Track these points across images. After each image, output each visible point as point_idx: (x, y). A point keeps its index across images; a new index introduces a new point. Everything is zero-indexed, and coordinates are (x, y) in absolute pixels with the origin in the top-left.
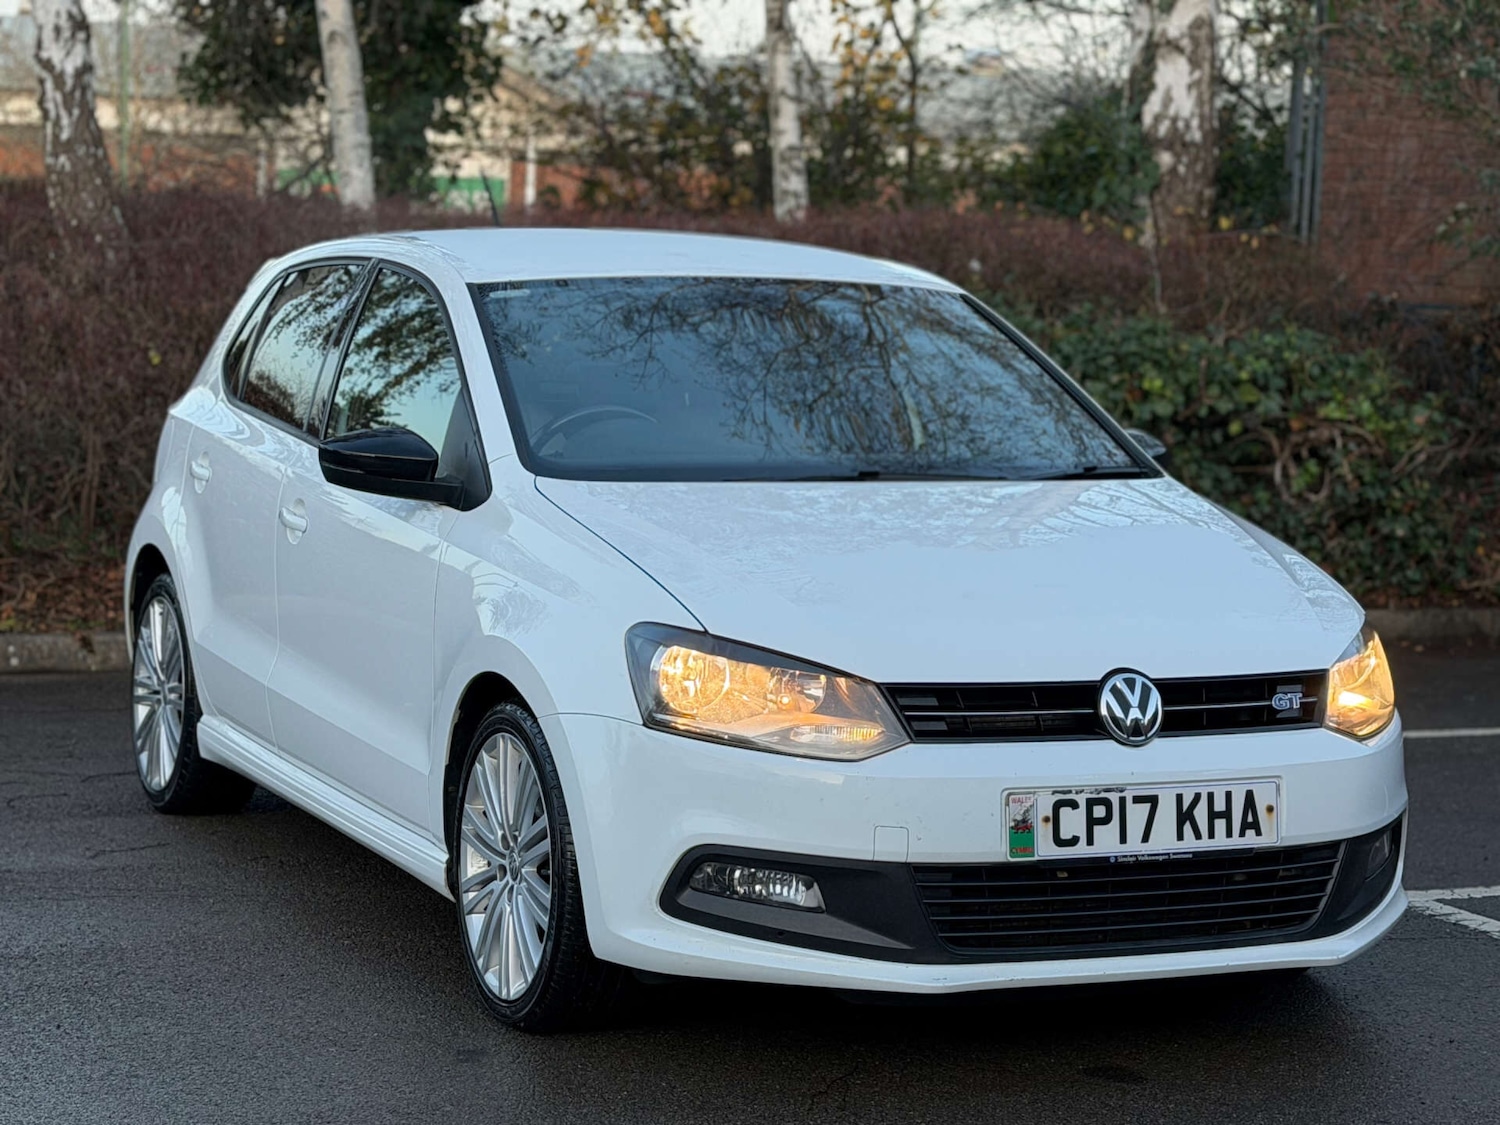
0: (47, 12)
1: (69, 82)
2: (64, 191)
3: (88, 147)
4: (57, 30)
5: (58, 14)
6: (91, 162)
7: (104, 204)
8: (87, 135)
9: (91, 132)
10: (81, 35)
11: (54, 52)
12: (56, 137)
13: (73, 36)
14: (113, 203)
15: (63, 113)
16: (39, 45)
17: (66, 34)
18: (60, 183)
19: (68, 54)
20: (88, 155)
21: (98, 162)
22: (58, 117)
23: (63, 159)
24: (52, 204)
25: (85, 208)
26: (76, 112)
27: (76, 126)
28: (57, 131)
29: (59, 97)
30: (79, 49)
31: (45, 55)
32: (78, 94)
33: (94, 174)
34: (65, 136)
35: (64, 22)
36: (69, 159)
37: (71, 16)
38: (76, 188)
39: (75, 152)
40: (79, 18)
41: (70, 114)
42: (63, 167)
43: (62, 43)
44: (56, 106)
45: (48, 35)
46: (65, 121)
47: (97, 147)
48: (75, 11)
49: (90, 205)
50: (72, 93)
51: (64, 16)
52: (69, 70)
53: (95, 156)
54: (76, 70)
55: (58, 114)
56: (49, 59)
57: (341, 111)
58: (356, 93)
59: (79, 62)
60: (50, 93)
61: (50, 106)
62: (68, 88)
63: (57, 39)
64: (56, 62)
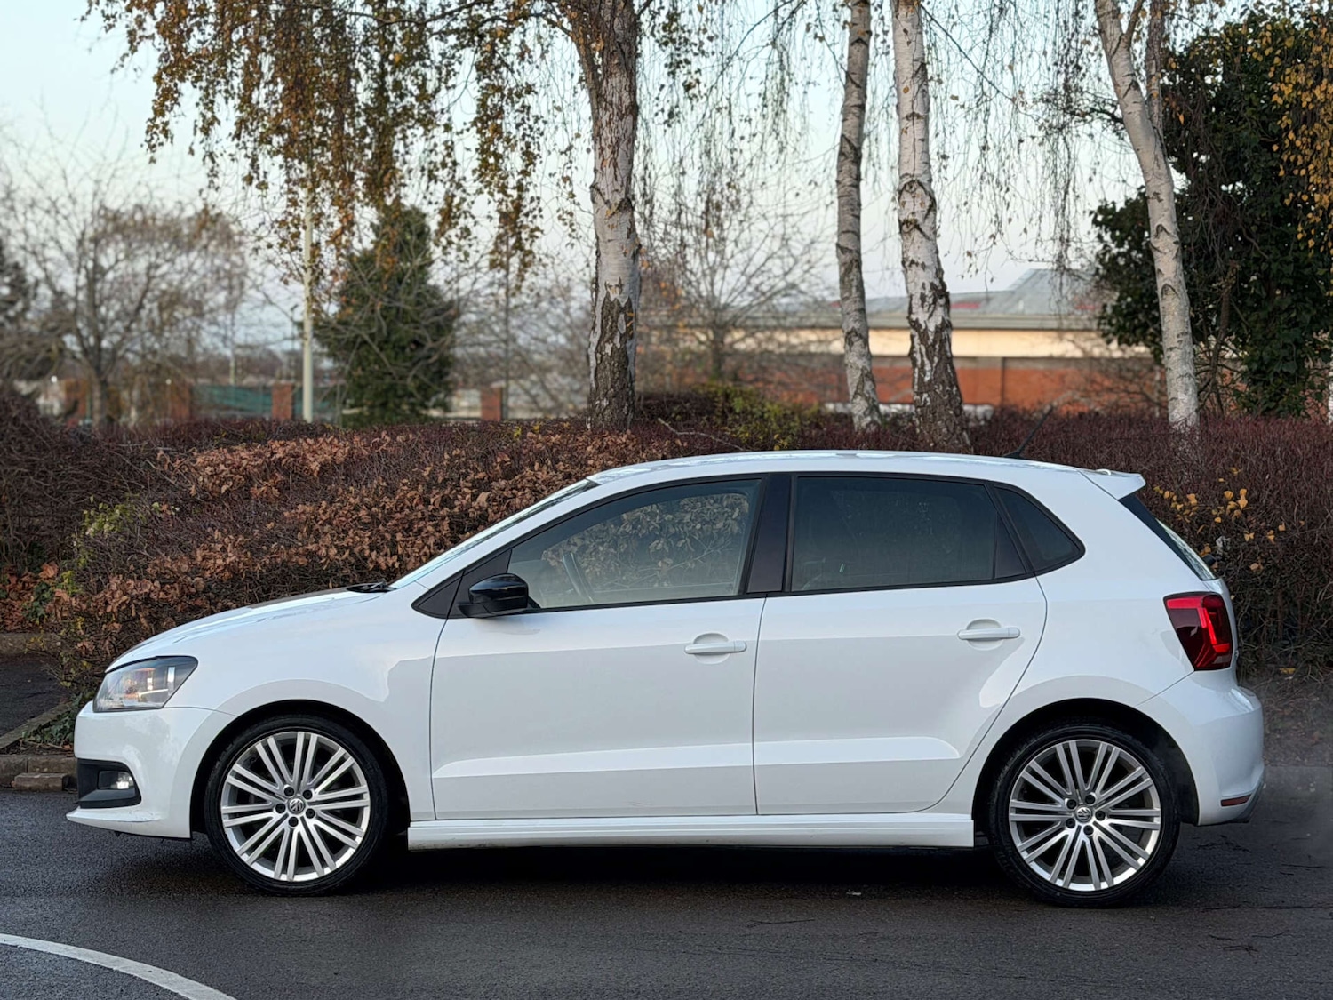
0: (916, 284)
1: (931, 337)
2: (925, 422)
3: (944, 387)
4: (923, 298)
5: (924, 286)
6: (946, 397)
7: (954, 429)
8: (944, 377)
9: (948, 375)
10: (942, 301)
11: (921, 315)
12: (921, 379)
13: (935, 302)
14: (963, 429)
15: (926, 361)
16: (910, 312)
17: (931, 301)
18: (923, 415)
19: (931, 316)
20: (944, 392)
21: (952, 398)
22: (923, 364)
23: (925, 395)
24: (918, 431)
25: (940, 434)
26: (936, 360)
27: (936, 371)
28: (922, 375)
29: (924, 350)
30: (940, 311)
31: (914, 317)
32: (938, 346)
33: (948, 407)
34: (927, 379)
35: (928, 292)
36: (929, 396)
37: (933, 286)
38: (934, 417)
39: (934, 390)
40: (940, 288)
41: (931, 362)
42: (926, 402)
43: (926, 308)
44: (922, 356)
45: (916, 301)
46: (928, 367)
47: (951, 386)
48: (937, 282)
49: (944, 430)
50: (933, 345)
51: (928, 287)
52: (932, 328)
53: (950, 393)
54: (936, 327)
55: (923, 362)
56: (917, 321)
57: (1171, 349)
58: (1184, 334)
59: (939, 322)
60: (917, 347)
61: (917, 356)
62: (930, 342)
63: (922, 306)
64: (921, 322)
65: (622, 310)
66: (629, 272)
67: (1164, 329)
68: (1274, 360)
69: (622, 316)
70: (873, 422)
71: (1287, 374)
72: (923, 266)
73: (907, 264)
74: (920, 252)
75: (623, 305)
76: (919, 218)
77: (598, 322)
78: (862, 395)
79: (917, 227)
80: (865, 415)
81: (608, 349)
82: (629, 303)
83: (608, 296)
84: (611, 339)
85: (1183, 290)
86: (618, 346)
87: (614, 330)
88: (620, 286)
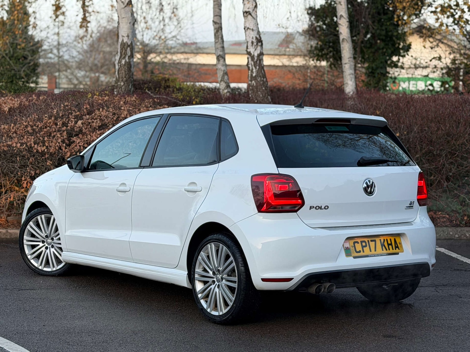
0: (250, 37)
1: (256, 58)
2: (253, 92)
3: (261, 78)
4: (252, 43)
5: (253, 38)
6: (262, 82)
7: (265, 95)
8: (261, 74)
9: (262, 73)
10: (260, 44)
11: (251, 50)
12: (252, 75)
13: (257, 44)
14: (268, 95)
15: (254, 68)
16: (247, 48)
17: (255, 44)
18: (252, 89)
19: (255, 50)
20: (261, 80)
21: (264, 82)
22: (252, 69)
23: (253, 82)
24: (250, 96)
25: (259, 97)
26: (258, 67)
27: (257, 72)
28: (252, 73)
29: (253, 63)
30: (259, 48)
31: (249, 50)
32: (258, 62)
33: (263, 86)
34: (254, 75)
35: (254, 40)
36: (255, 82)
37: (256, 38)
38: (257, 90)
39: (257, 79)
40: (259, 39)
41: (256, 68)
42: (253, 84)
43: (254, 47)
44: (252, 66)
45: (250, 44)
46: (254, 70)
47: (264, 78)
48: (258, 36)
49: (261, 96)
50: (257, 61)
51: (254, 38)
52: (256, 55)
53: (263, 81)
54: (258, 54)
55: (252, 68)
56: (250, 52)
57: (346, 64)
58: (350, 58)
59: (259, 52)
60: (250, 62)
61: (250, 66)
62: (255, 60)
63: (252, 45)
64: (252, 52)
65: (129, 46)
66: (131, 31)
67: (343, 55)
68: (377, 68)
69: (129, 48)
70: (228, 92)
71: (382, 73)
72: (253, 30)
73: (246, 29)
74: (251, 25)
75: (129, 44)
76: (251, 10)
77: (119, 51)
78: (224, 81)
79: (250, 14)
80: (225, 89)
81: (123, 62)
82: (132, 43)
83: (123, 40)
84: (124, 58)
85: (350, 40)
86: (127, 60)
87: (125, 54)
88: (128, 36)
